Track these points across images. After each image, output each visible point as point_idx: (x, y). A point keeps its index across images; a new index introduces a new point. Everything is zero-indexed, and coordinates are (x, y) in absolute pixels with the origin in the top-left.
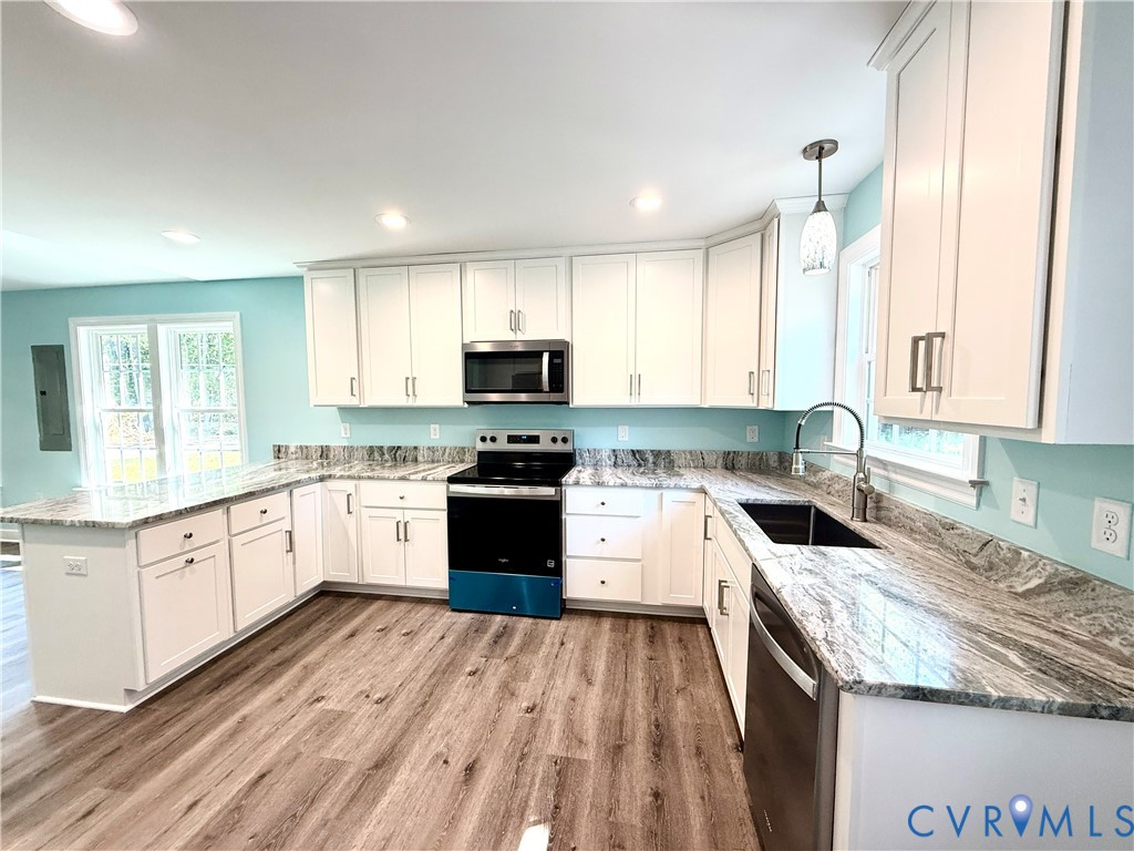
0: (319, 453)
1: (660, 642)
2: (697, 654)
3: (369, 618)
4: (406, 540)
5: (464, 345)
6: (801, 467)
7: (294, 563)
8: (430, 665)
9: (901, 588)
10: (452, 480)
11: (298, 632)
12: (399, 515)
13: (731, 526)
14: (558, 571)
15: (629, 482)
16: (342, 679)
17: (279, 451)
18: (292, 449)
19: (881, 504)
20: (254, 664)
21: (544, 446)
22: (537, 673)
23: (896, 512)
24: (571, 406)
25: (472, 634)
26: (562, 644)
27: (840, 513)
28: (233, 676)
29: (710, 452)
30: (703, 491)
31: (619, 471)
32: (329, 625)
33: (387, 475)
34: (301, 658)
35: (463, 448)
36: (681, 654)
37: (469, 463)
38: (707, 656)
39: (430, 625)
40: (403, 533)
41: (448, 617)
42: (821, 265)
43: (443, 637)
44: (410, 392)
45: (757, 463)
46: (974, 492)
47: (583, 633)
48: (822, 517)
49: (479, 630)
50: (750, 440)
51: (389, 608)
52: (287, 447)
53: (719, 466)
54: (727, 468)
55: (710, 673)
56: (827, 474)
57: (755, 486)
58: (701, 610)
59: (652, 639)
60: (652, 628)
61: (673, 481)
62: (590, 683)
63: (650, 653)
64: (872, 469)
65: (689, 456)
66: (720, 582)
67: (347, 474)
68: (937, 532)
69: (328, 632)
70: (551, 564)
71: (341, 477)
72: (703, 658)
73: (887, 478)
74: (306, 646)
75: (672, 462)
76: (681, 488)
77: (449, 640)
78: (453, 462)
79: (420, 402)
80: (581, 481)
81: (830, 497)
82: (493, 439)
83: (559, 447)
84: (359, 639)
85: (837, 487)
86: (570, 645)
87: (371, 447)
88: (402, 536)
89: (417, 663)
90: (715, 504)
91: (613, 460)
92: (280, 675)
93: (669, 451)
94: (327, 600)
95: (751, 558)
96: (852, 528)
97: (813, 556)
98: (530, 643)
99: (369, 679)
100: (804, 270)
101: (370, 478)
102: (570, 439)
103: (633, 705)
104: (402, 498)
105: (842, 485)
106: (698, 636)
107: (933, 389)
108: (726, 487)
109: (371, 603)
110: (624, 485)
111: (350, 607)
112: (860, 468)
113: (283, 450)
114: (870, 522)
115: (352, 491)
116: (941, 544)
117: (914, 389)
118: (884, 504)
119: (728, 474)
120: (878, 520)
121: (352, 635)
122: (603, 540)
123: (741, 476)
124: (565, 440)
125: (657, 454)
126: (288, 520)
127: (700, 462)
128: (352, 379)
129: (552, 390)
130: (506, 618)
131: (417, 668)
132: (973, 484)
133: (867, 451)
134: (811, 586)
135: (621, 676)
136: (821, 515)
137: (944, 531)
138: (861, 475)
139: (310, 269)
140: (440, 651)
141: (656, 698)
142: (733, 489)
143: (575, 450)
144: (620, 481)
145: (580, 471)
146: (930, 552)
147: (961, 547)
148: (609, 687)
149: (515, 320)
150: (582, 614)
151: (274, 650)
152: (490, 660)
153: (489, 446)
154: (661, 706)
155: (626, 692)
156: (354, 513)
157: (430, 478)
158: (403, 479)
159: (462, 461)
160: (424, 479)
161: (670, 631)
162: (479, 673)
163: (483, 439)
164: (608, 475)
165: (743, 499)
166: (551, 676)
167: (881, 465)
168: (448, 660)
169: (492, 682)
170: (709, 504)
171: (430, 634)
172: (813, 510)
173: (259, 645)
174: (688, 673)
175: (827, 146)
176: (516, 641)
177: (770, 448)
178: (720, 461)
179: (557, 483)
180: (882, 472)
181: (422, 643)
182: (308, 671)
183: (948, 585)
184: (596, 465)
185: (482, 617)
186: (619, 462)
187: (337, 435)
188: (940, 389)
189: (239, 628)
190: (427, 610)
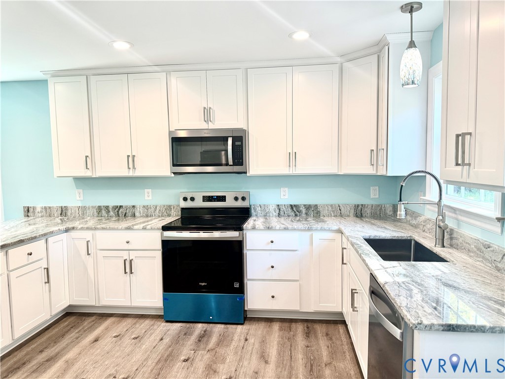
0: (59, 212)
1: (313, 335)
2: (338, 343)
3: (107, 329)
4: (131, 273)
5: (170, 132)
6: (403, 213)
7: (50, 291)
8: (155, 357)
9: (455, 282)
10: (165, 228)
11: (56, 340)
12: (125, 255)
13: (357, 252)
14: (241, 290)
15: (290, 227)
16: (94, 367)
17: (27, 211)
18: (39, 209)
19: (453, 236)
20: (29, 361)
21: (230, 203)
22: (230, 358)
23: (461, 240)
24: (248, 174)
25: (182, 336)
26: (246, 340)
27: (429, 243)
28: (16, 369)
29: (345, 205)
30: (340, 231)
31: (282, 220)
32: (77, 335)
33: (116, 227)
34: (62, 356)
35: (170, 206)
36: (328, 343)
37: (174, 217)
38: (345, 343)
39: (152, 331)
40: (129, 267)
41: (163, 326)
42: (413, 83)
43: (162, 339)
44: (131, 166)
45: (378, 213)
46: (499, 224)
47: (260, 332)
48: (419, 247)
49: (187, 334)
50: (372, 197)
51: (119, 322)
52: (34, 208)
53: (352, 214)
54: (357, 216)
55: (347, 354)
56: (422, 218)
57: (375, 227)
58: (341, 314)
59: (307, 334)
60: (308, 328)
61: (319, 225)
62: (266, 362)
63: (307, 344)
64: (447, 213)
65: (330, 209)
66: (352, 290)
67: (86, 226)
68: (482, 249)
69: (78, 339)
70: (237, 285)
71: (82, 229)
72: (342, 345)
73: (457, 219)
74: (64, 349)
75: (318, 213)
76: (325, 230)
77: (167, 340)
78: (162, 216)
79: (138, 173)
80: (257, 226)
81: (425, 234)
82: (192, 199)
83: (240, 204)
84: (101, 343)
85: (428, 226)
86: (251, 341)
87: (99, 206)
88: (128, 270)
89: (146, 355)
90: (348, 240)
91: (277, 212)
92: (50, 367)
93: (316, 205)
94: (72, 319)
95: (369, 270)
96: (435, 252)
97: (406, 267)
98: (223, 340)
99: (114, 367)
100: (403, 85)
101: (103, 229)
102: (247, 198)
103: (296, 374)
104: (128, 242)
105: (431, 225)
106: (339, 332)
107: (467, 165)
108: (356, 229)
109: (106, 320)
110: (286, 229)
111: (91, 322)
112: (440, 213)
113: (31, 210)
114: (446, 247)
115: (90, 238)
116: (483, 257)
117: (457, 164)
118: (455, 235)
119: (358, 220)
120: (451, 246)
121: (96, 340)
122: (273, 267)
123: (366, 221)
124: (243, 199)
125: (308, 207)
126: (45, 260)
127: (338, 212)
128: (87, 157)
129: (235, 164)
130: (205, 325)
131: (146, 359)
132: (499, 219)
133: (444, 201)
134: (403, 283)
135: (287, 357)
136: (418, 245)
137: (485, 249)
138: (441, 218)
139: (53, 76)
140: (161, 348)
141: (311, 370)
142: (360, 229)
143: (250, 206)
144: (283, 226)
145: (255, 220)
146: (478, 263)
147: (493, 258)
148: (280, 363)
149: (207, 114)
150: (258, 321)
151: (41, 351)
152: (197, 352)
153: (189, 204)
154: (315, 374)
155: (291, 367)
156: (92, 255)
157: (148, 227)
158: (128, 228)
159: (169, 215)
160: (144, 228)
161: (320, 329)
162: (190, 360)
163: (185, 199)
164: (274, 222)
165: (367, 236)
166: (241, 359)
167: (453, 211)
168: (168, 353)
169: (200, 365)
170: (344, 240)
171: (152, 337)
172: (413, 242)
173: (30, 349)
174: (333, 354)
175: (415, 6)
176: (214, 340)
177: (387, 202)
178: (352, 211)
179: (240, 229)
180: (453, 215)
181: (147, 343)
182: (69, 364)
183: (482, 279)
184: (265, 216)
185: (188, 325)
186: (282, 213)
187: (74, 199)
188: (469, 165)
189: (16, 337)
190: (147, 322)
